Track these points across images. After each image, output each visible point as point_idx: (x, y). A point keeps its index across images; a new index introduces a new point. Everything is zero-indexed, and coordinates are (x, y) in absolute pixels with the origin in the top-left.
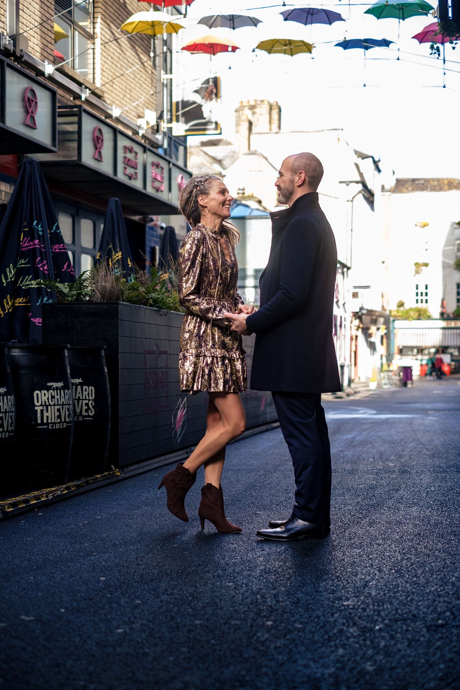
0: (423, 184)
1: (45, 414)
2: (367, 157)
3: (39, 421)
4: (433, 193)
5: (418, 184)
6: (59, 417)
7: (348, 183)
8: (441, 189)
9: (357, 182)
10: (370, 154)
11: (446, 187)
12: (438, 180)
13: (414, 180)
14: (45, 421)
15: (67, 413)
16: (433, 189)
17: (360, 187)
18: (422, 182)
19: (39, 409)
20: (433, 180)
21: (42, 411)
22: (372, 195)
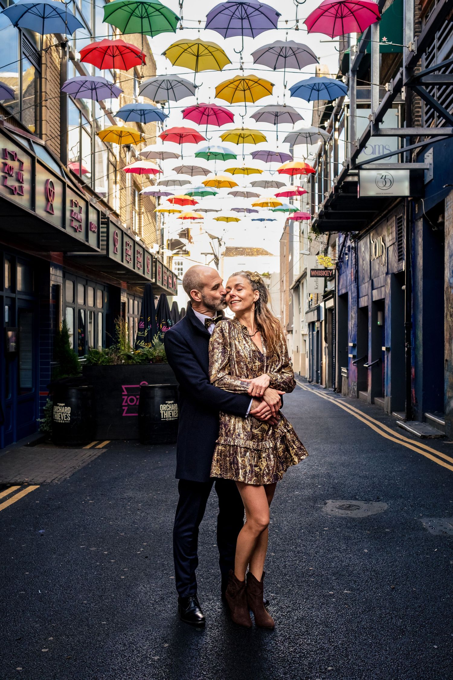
0: (242, 251)
1: (165, 414)
2: (215, 238)
3: (162, 417)
4: (248, 257)
5: (239, 251)
6: (171, 415)
7: (206, 254)
8: (252, 255)
9: (211, 254)
10: (217, 236)
11: (255, 253)
12: (251, 249)
13: (236, 248)
14: (165, 417)
15: (175, 414)
16: (248, 254)
17: (213, 256)
18: (241, 249)
19: (162, 412)
20: (248, 248)
21: (163, 413)
22: (218, 260)
